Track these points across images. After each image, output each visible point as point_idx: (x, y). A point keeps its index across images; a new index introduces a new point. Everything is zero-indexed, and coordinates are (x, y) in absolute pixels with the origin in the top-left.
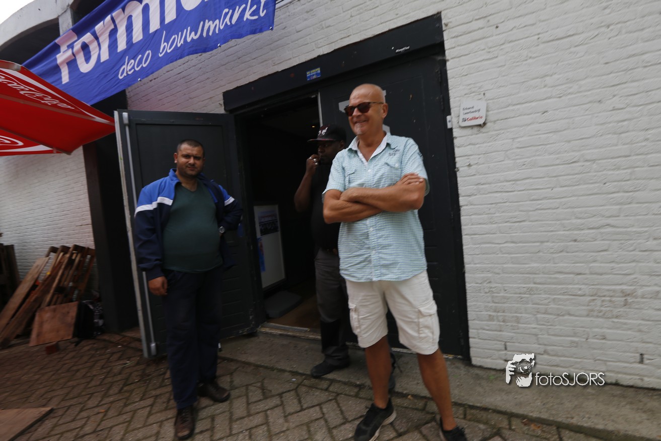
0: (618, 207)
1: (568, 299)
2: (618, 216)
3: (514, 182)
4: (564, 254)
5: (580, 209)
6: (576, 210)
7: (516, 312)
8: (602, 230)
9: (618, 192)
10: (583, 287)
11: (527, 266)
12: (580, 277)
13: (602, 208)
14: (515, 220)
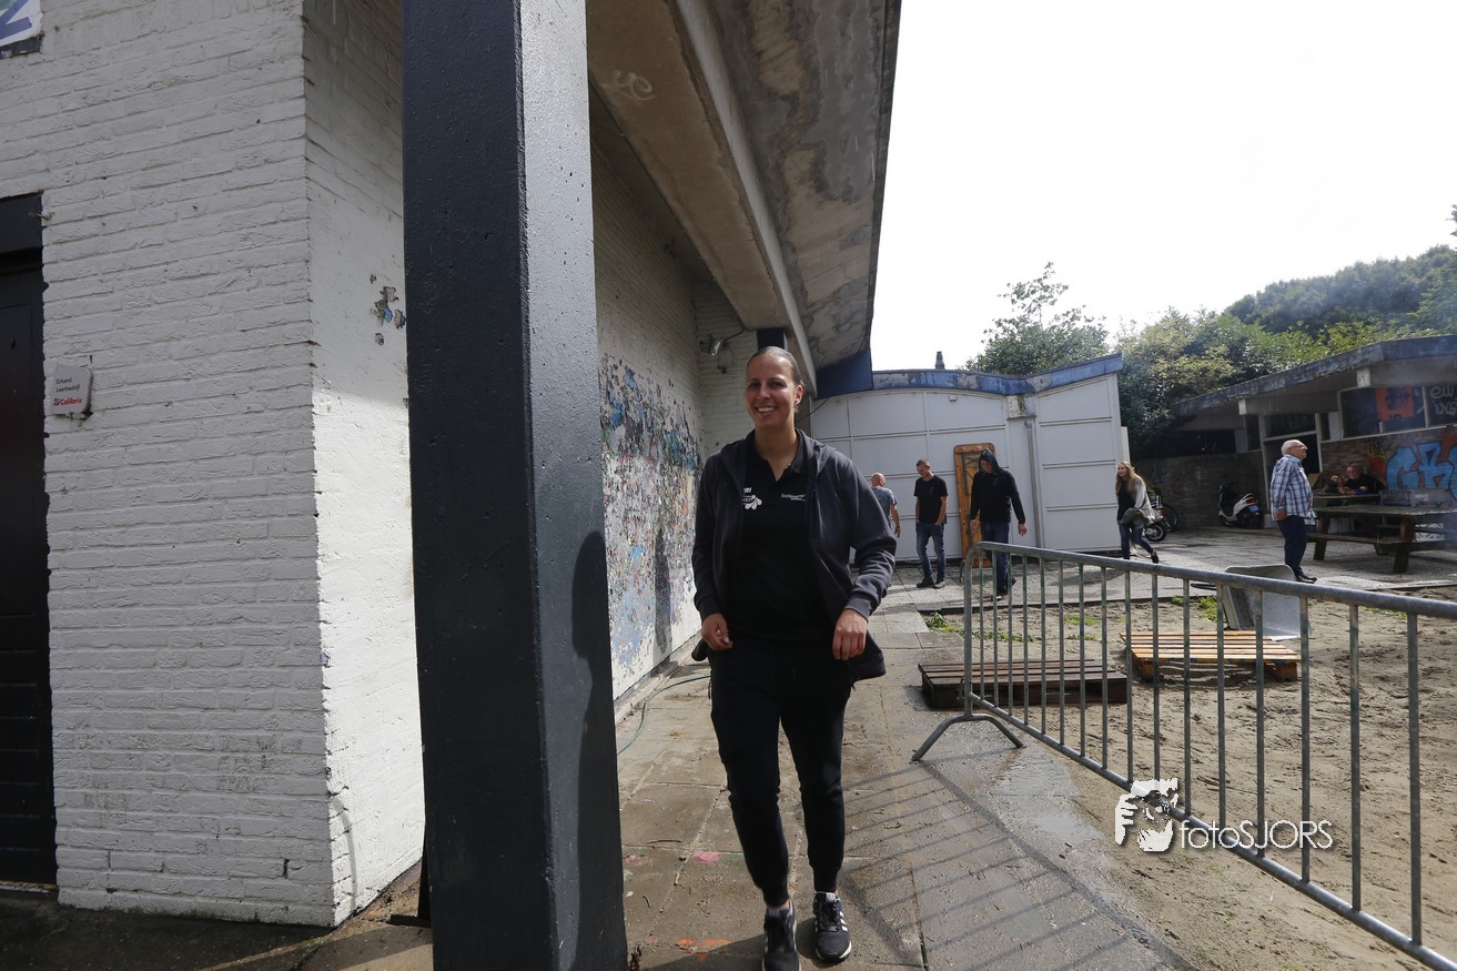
0: (253, 585)
1: (192, 758)
2: (254, 602)
3: (124, 529)
4: (187, 670)
5: (207, 586)
6: (202, 586)
7: (123, 788)
8: (235, 627)
9: (254, 558)
10: (211, 733)
11: (138, 692)
12: (208, 713)
13: (233, 585)
14: (124, 601)
